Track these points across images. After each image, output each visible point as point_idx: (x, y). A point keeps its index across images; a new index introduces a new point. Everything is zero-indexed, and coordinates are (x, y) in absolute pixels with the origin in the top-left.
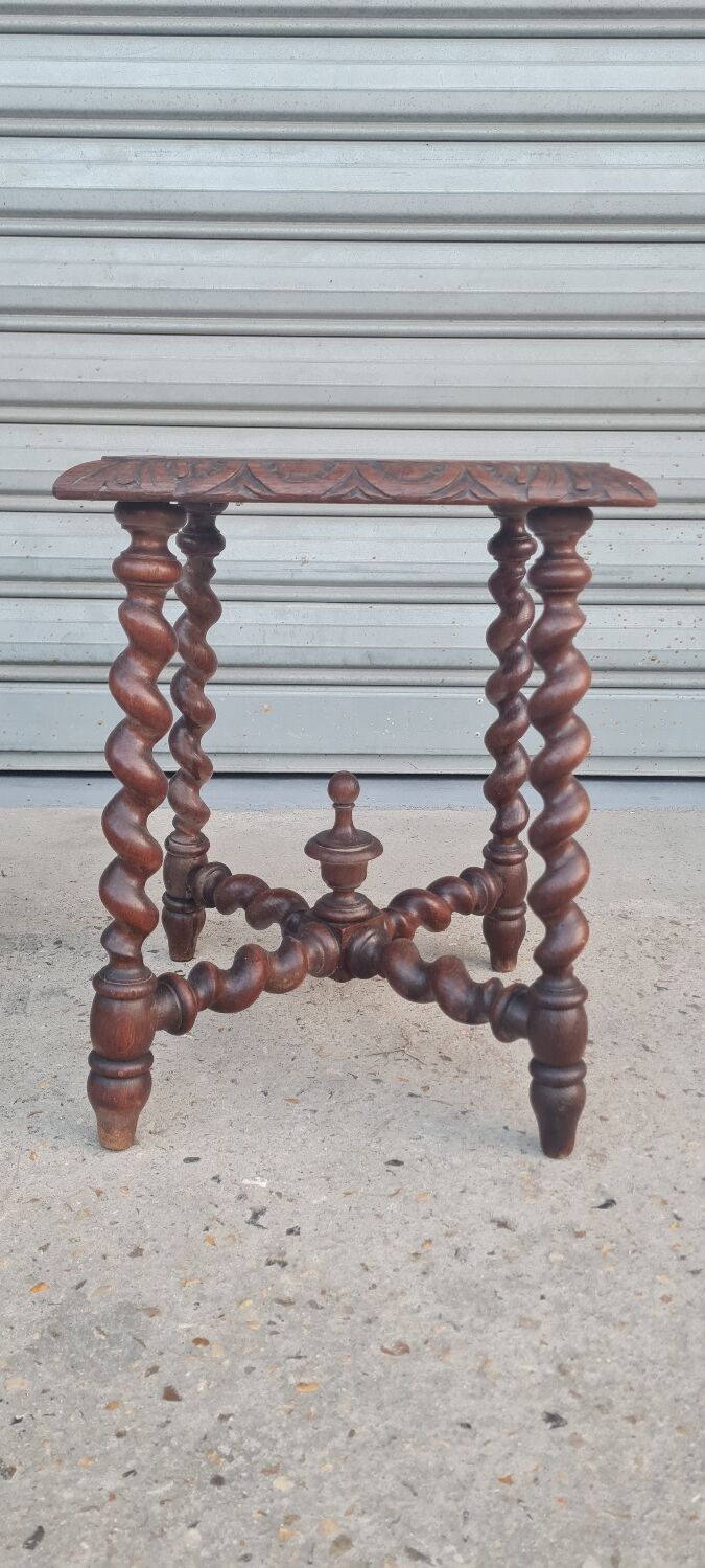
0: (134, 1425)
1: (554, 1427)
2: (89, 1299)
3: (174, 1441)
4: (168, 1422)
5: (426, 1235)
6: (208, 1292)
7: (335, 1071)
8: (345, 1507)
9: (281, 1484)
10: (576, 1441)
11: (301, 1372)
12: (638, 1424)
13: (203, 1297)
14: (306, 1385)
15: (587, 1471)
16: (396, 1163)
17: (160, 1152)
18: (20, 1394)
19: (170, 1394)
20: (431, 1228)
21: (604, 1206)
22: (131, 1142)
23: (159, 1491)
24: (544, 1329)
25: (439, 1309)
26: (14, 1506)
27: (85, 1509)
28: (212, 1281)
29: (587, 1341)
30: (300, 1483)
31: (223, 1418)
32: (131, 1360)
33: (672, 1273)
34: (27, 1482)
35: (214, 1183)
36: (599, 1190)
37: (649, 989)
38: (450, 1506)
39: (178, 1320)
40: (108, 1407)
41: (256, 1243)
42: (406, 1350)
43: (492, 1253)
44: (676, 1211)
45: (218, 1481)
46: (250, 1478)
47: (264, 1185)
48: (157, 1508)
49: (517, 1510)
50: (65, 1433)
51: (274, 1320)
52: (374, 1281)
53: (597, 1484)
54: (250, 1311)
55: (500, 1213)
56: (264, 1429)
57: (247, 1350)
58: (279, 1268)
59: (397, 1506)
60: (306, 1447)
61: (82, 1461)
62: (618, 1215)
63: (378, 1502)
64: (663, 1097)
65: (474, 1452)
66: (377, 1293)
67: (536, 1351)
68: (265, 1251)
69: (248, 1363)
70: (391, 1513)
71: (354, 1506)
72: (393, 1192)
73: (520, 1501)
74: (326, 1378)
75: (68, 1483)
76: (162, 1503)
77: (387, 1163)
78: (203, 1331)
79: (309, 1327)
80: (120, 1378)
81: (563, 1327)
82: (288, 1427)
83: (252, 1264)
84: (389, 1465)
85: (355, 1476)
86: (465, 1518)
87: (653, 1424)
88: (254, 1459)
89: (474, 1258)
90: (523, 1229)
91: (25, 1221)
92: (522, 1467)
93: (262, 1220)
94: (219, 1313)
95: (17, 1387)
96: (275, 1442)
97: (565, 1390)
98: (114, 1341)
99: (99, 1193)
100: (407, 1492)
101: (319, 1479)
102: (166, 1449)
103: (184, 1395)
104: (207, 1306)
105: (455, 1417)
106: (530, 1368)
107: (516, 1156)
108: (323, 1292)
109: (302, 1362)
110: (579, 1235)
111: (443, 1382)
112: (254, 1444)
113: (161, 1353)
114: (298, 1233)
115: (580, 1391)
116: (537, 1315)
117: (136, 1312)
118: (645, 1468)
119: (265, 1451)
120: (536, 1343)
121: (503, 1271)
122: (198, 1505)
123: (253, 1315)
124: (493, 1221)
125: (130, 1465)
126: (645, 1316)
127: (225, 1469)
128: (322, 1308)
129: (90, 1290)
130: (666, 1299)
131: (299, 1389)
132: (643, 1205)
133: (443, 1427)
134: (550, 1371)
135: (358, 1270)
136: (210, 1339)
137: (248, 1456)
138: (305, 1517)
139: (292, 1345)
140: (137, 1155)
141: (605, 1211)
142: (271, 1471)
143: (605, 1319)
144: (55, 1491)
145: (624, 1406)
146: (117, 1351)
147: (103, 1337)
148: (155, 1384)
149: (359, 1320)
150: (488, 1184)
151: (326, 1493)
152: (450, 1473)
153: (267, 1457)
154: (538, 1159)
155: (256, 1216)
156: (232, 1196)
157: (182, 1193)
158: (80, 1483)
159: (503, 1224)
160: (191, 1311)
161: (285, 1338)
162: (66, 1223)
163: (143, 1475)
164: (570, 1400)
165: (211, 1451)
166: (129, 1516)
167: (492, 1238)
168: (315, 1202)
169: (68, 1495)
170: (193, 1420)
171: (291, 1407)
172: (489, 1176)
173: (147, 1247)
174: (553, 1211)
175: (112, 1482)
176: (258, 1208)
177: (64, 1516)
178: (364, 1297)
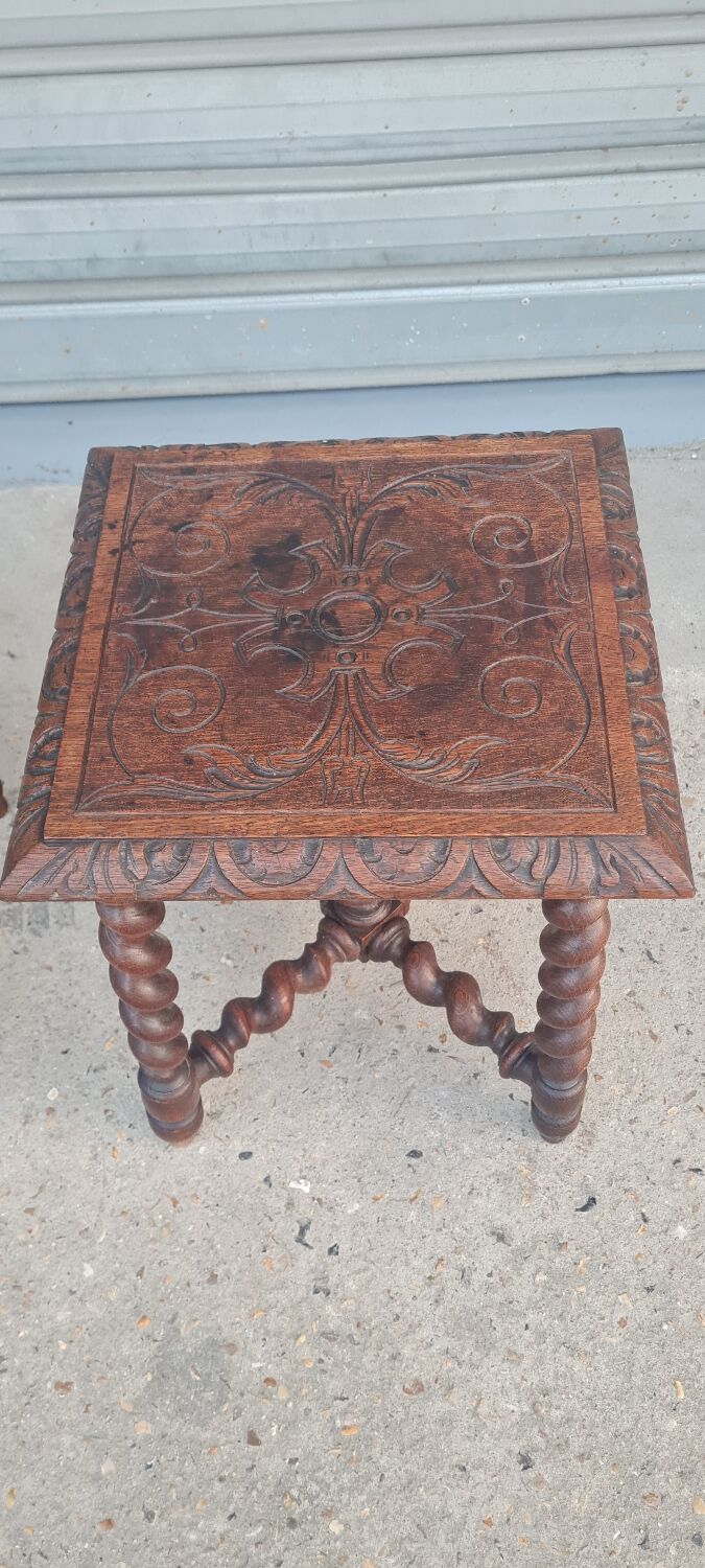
0: (231, 1469)
1: (525, 1468)
2: (182, 1334)
3: (259, 1486)
4: (253, 1466)
5: (440, 1253)
6: (272, 1327)
7: (361, 1014)
8: (378, 1549)
9: (335, 1527)
10: (539, 1481)
11: (345, 1413)
12: (586, 1462)
13: (267, 1332)
14: (349, 1428)
15: (544, 1510)
16: (415, 1154)
17: (218, 1144)
18: (148, 1438)
19: (253, 1440)
20: (443, 1244)
21: (584, 1209)
23: (255, 1533)
24: (527, 1363)
25: (445, 1342)
26: (159, 1547)
27: (206, 1551)
28: (273, 1313)
29: (557, 1376)
30: (347, 1525)
31: (293, 1461)
32: (222, 1402)
33: (632, 1290)
34: (164, 1525)
35: (264, 1186)
36: (584, 1185)
38: (449, 1548)
39: (252, 1359)
40: (210, 1452)
41: (307, 1259)
42: (421, 1389)
43: (490, 1275)
44: (644, 1211)
45: (292, 1523)
46: (314, 1521)
47: (307, 1190)
48: (253, 1549)
49: (494, 1552)
50: (185, 1479)
51: (323, 1357)
52: (398, 1310)
53: (549, 1523)
54: (304, 1350)
55: (503, 1220)
56: (321, 1473)
57: (304, 1391)
58: (324, 1295)
59: (412, 1548)
60: (351, 1490)
61: (199, 1506)
62: (597, 1217)
63: (400, 1544)
64: (654, 1037)
65: (467, 1495)
66: (401, 1326)
67: (517, 1387)
68: (313, 1277)
69: (305, 1404)
70: (409, 1554)
71: (384, 1548)
72: (413, 1196)
73: (496, 1541)
74: (363, 1419)
75: (192, 1525)
76: (257, 1545)
77: (408, 1155)
78: (272, 1371)
79: (349, 1365)
80: (215, 1422)
81: (540, 1361)
82: (337, 1472)
83: (302, 1292)
84: (407, 1510)
85: (384, 1519)
86: (459, 1559)
87: (596, 1462)
88: (315, 1502)
89: (478, 1278)
90: (518, 1242)
91: (121, 1241)
92: (502, 1507)
93: (308, 1238)
94: (281, 1350)
95: (143, 1431)
96: (328, 1486)
97: (536, 1430)
98: (206, 1382)
99: (175, 1203)
100: (420, 1534)
101: (361, 1522)
102: (254, 1493)
103: (262, 1439)
104: (272, 1342)
105: (455, 1459)
106: (512, 1407)
107: (518, 1137)
108: (358, 1325)
109: (346, 1403)
110: (562, 1246)
111: (447, 1422)
112: (314, 1488)
113: (242, 1395)
114: (337, 1253)
115: (547, 1431)
116: (521, 1349)
117: (220, 1347)
118: (584, 1508)
119: (323, 1495)
120: (518, 1379)
121: (498, 1297)
122: (281, 1547)
123: (305, 1353)
124: (493, 1233)
125: (231, 1509)
126: (603, 1345)
127: (296, 1514)
128: (358, 1344)
129: (182, 1321)
130: (622, 1323)
131: (343, 1433)
132: (618, 1202)
133: (446, 1470)
134: (526, 1409)
135: (383, 1298)
136: (276, 1378)
137: (311, 1498)
138: (352, 1557)
139: (335, 1386)
140: (201, 1147)
141: (585, 1213)
142: (328, 1514)
143: (573, 1350)
144: (184, 1534)
145: (576, 1446)
146: (209, 1396)
147: (198, 1378)
148: (238, 1429)
149: (387, 1356)
150: (492, 1180)
151: (365, 1535)
152: (449, 1516)
153: (324, 1501)
154: (535, 1142)
155: (302, 1231)
156: (282, 1204)
157: (240, 1201)
158: (199, 1526)
159: (501, 1238)
160: (258, 1349)
161: (332, 1376)
162: (154, 1240)
163: (241, 1517)
164: (539, 1440)
165: (285, 1496)
166: (236, 1556)
167: (491, 1255)
168: (349, 1211)
169: (193, 1537)
170: (273, 1466)
171: (339, 1451)
172: (493, 1170)
173: (220, 1271)
174: (544, 1217)
175: (220, 1525)
176: (305, 1222)
177: (192, 1556)
178: (390, 1331)
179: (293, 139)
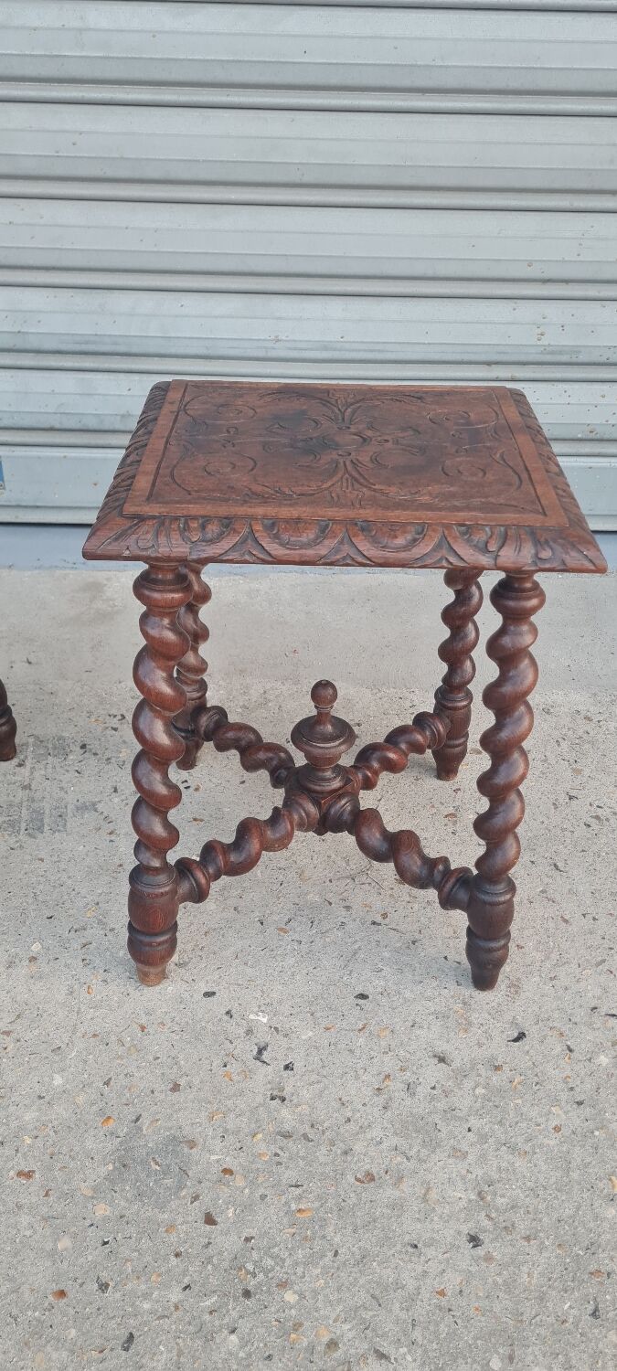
0: (187, 1246)
1: (474, 1247)
2: (144, 1132)
3: (215, 1261)
4: (209, 1243)
5: (387, 1070)
6: (230, 1126)
7: (313, 897)
8: (333, 1316)
9: (290, 1297)
10: (488, 1258)
11: (299, 1198)
12: (532, 1242)
13: (226, 1130)
14: (303, 1211)
15: (495, 1283)
16: (363, 996)
17: (185, 986)
18: (106, 1219)
19: (210, 1220)
20: (389, 1064)
21: (516, 1040)
22: (163, 976)
23: (209, 1302)
24: (471, 1158)
25: (395, 1141)
26: (111, 1315)
27: (159, 1318)
28: (232, 1116)
29: (499, 1169)
30: (302, 1296)
31: (248, 1240)
32: (180, 1188)
33: (563, 1103)
34: (118, 1295)
35: (226, 1018)
36: (514, 1023)
37: (563, 799)
38: (403, 1315)
39: (211, 1152)
40: (167, 1231)
41: (264, 1076)
42: (373, 1179)
43: (434, 1088)
44: (569, 1043)
45: (247, 1294)
46: (268, 1291)
47: (265, 1020)
48: (207, 1317)
49: (448, 1319)
50: (140, 1254)
51: (279, 1151)
52: (349, 1114)
53: (501, 1295)
54: (261, 1145)
55: (442, 1047)
56: (276, 1249)
57: (260, 1180)
58: (279, 1102)
59: (367, 1315)
60: (306, 1264)
61: (153, 1278)
62: (527, 1048)
63: (355, 1312)
64: (566, 921)
65: (420, 1269)
66: (352, 1127)
67: (463, 1178)
68: (269, 1086)
69: (261, 1191)
70: (363, 1321)
71: (338, 1315)
72: (361, 1026)
73: (450, 1310)
74: (317, 1204)
75: (146, 1296)
76: (211, 1313)
77: (356, 997)
78: (229, 1162)
79: (303, 1158)
80: (173, 1205)
81: (483, 1158)
82: (293, 1248)
83: (259, 1099)
84: (362, 1281)
85: (339, 1289)
86: (413, 1325)
87: (543, 1243)
88: (270, 1275)
89: (422, 1091)
90: (457, 1064)
91: (91, 1057)
92: (452, 1281)
93: (265, 1056)
94: (239, 1145)
95: (102, 1212)
96: (283, 1260)
97: (483, 1214)
98: (166, 1172)
99: (143, 1028)
100: (374, 1302)
101: (315, 1293)
102: (210, 1267)
103: (219, 1220)
104: (231, 1139)
105: (407, 1238)
106: (459, 1195)
107: (452, 986)
108: (312, 1126)
109: (299, 1191)
110: (497, 1068)
111: (398, 1206)
112: (270, 1262)
113: (200, 1182)
114: (292, 1069)
115: (493, 1215)
116: (465, 1147)
117: (180, 1143)
118: (534, 1281)
119: (278, 1268)
120: (464, 1172)
121: (441, 1105)
122: (234, 1314)
123: (262, 1148)
124: (435, 1056)
125: (186, 1281)
126: (541, 1146)
127: (252, 1284)
128: (312, 1141)
129: (145, 1122)
130: (557, 1129)
131: (298, 1215)
132: (545, 1037)
133: (399, 1247)
134: (473, 1197)
135: (336, 1105)
136: (234, 1169)
137: (266, 1272)
138: (307, 1324)
139: (289, 1175)
140: (169, 988)
141: (517, 1044)
142: (283, 1285)
143: (513, 1149)
144: (137, 1303)
145: (522, 1227)
146: (168, 1182)
147: (158, 1168)
148: (196, 1211)
149: (339, 1152)
150: (431, 1017)
151: (320, 1304)
152: (403, 1287)
153: (279, 1273)
154: (469, 991)
155: (260, 1051)
156: (241, 1031)
157: (204, 1028)
158: (154, 1296)
159: (442, 1060)
160: (218, 1145)
161: (287, 1168)
162: (120, 1057)
163: (196, 1288)
164: (486, 1223)
165: (240, 1269)
166: (190, 1323)
167: (434, 1073)
168: (304, 1037)
169: (146, 1306)
170: (227, 1242)
171: (293, 1230)
172: (433, 1009)
173: (182, 1082)
174: (480, 1045)
175: (175, 1295)
176: (262, 1045)
177: (145, 1323)
178: (342, 1130)
179: (278, 341)
